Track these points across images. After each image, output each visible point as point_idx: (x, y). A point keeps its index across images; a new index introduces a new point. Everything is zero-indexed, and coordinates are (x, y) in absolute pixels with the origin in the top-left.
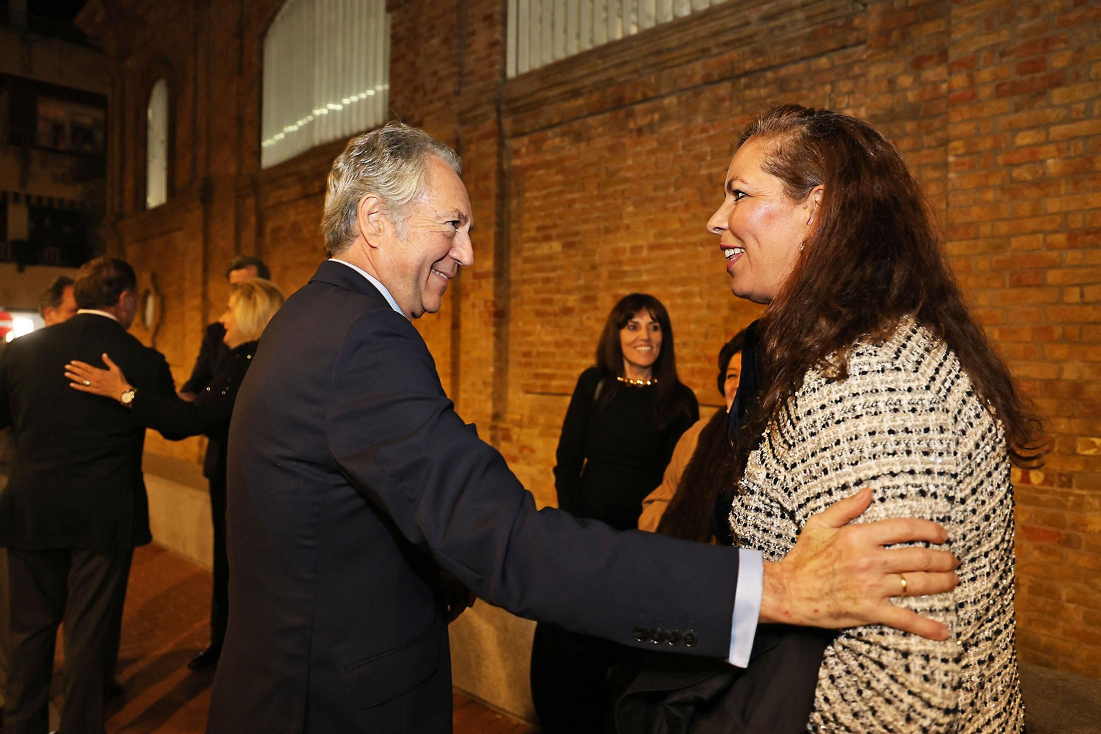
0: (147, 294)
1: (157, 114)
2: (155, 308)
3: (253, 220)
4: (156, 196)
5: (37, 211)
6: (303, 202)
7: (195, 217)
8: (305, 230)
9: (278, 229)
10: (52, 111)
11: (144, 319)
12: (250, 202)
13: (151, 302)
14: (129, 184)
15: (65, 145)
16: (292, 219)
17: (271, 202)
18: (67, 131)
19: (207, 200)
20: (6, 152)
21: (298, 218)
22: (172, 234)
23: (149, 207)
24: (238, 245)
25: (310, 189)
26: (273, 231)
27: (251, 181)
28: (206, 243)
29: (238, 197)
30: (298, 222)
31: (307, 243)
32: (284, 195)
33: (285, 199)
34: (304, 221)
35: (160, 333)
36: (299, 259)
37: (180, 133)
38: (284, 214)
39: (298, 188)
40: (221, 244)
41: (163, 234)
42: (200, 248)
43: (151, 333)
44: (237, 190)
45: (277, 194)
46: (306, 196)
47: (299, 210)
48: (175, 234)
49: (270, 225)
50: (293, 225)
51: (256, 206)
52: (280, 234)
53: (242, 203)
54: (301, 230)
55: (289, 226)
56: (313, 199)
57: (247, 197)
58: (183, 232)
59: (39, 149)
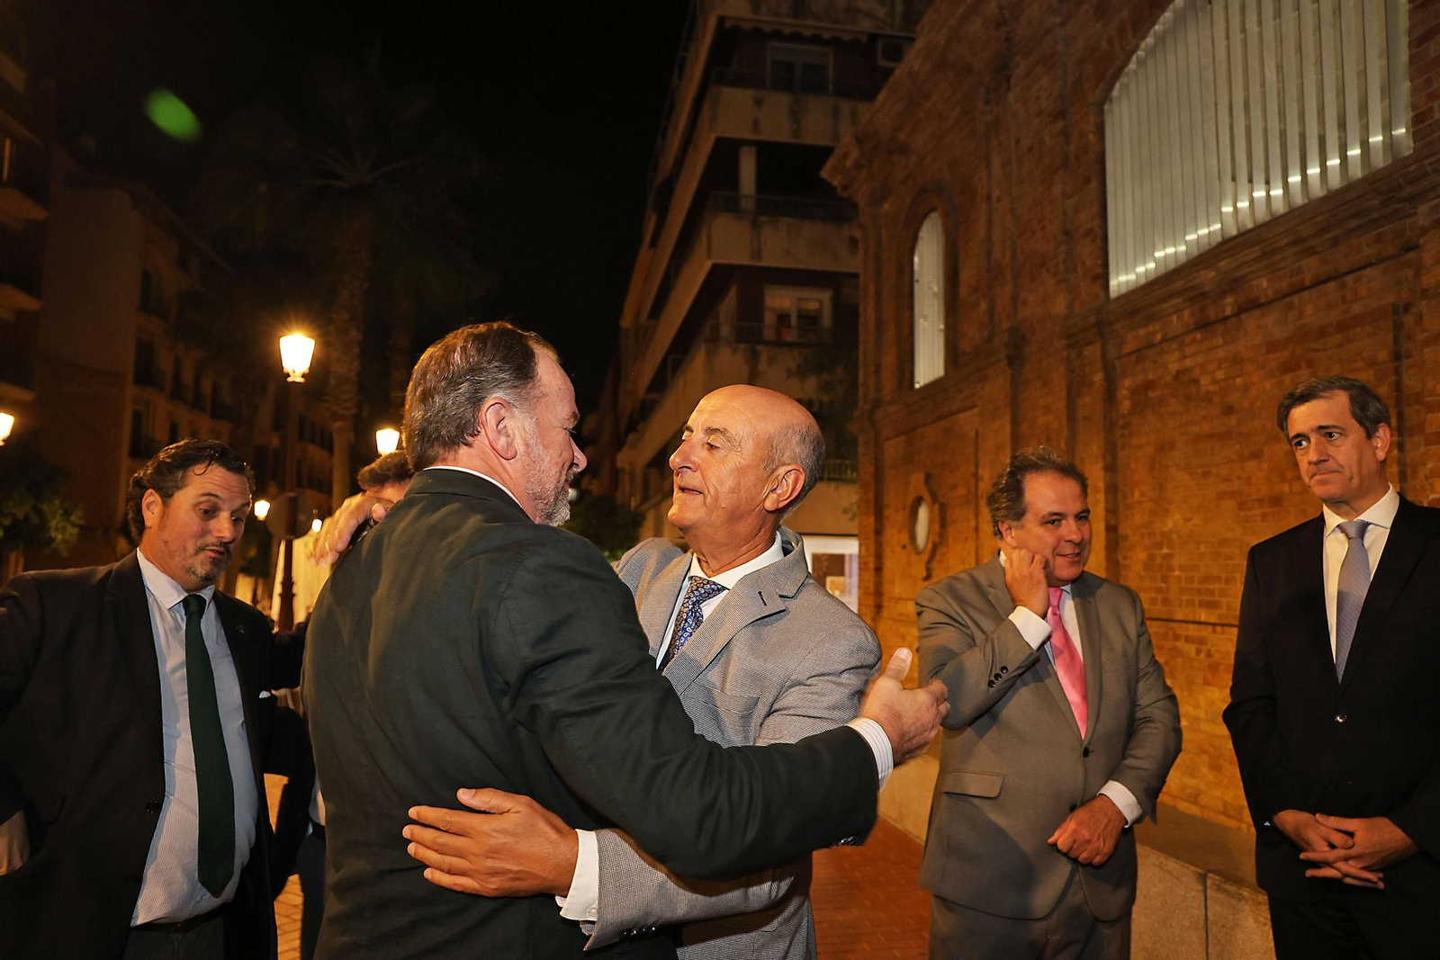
0: (918, 501)
1: (927, 262)
2: (931, 522)
3: (1098, 378)
4: (929, 365)
6: (1198, 336)
7: (997, 386)
8: (1205, 380)
9: (1149, 385)
10: (780, 299)
11: (913, 537)
12: (1092, 352)
13: (923, 513)
14: (889, 360)
15: (791, 336)
16: (1174, 368)
17: (1128, 348)
18: (794, 320)
19: (1016, 359)
20: (734, 351)
21: (1188, 362)
22: (955, 417)
23: (917, 386)
24: (1072, 419)
25: (1212, 314)
26: (1135, 391)
27: (1093, 319)
28: (1015, 422)
29: (1070, 346)
30: (1188, 370)
31: (1211, 401)
32: (1156, 331)
33: (1159, 337)
34: (1202, 366)
35: (938, 557)
36: (1195, 429)
37: (967, 276)
38: (1155, 362)
39: (1186, 314)
40: (1041, 421)
41: (940, 418)
42: (1007, 430)
43: (925, 557)
44: (1068, 337)
45: (1142, 332)
46: (1204, 325)
47: (1189, 350)
48: (961, 416)
49: (1127, 383)
50: (1177, 376)
51: (1103, 356)
52: (1152, 394)
53: (1080, 354)
54: (1196, 381)
55: (1169, 379)
56: (1220, 328)
57: (1087, 345)
58: (975, 411)
59: (765, 343)
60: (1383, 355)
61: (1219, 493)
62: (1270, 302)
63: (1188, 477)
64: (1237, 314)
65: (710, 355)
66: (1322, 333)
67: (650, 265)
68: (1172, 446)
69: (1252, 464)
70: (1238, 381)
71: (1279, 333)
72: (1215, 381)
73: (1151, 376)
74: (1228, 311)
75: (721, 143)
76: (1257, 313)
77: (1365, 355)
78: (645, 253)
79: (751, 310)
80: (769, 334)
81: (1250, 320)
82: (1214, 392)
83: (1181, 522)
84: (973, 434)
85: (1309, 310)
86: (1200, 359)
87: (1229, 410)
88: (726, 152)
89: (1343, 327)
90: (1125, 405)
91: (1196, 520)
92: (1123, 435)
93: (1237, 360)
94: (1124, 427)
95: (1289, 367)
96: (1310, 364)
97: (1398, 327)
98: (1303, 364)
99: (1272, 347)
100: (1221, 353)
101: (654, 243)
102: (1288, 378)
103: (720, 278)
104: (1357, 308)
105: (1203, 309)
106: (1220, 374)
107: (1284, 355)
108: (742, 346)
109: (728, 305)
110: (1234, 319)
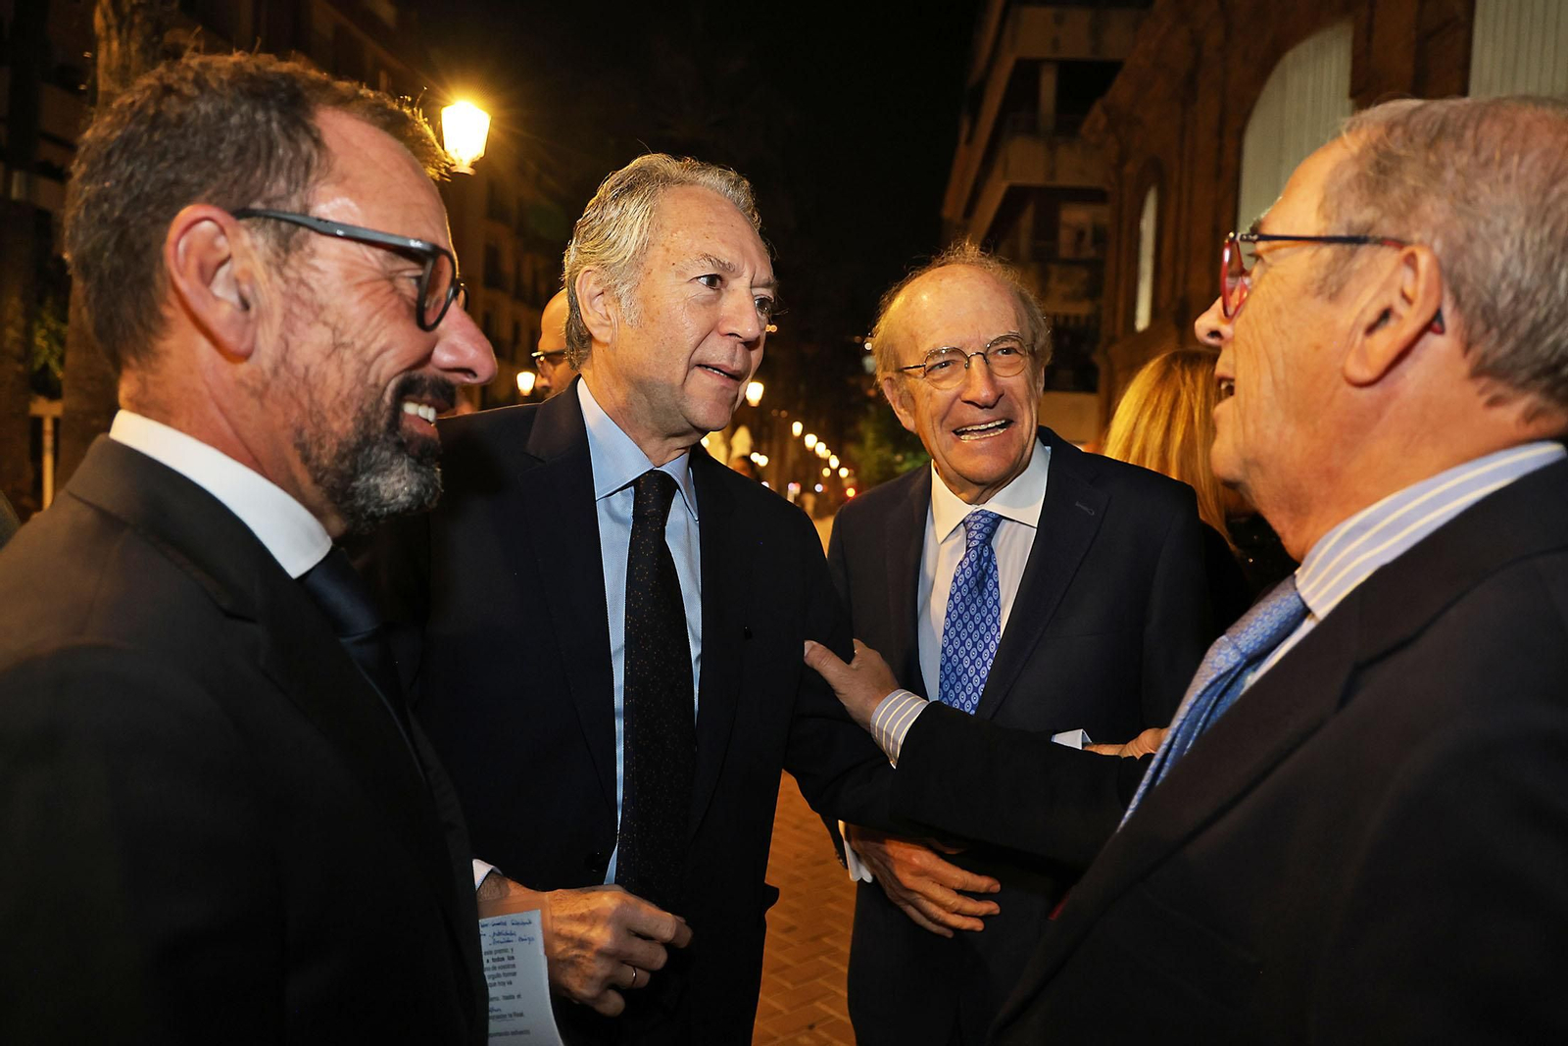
1: (1148, 225)
4: (1142, 320)
10: (1075, 216)
15: (1089, 252)
18: (1089, 235)
20: (1026, 270)
23: (1137, 329)
37: (1167, 244)
59: (1059, 262)
67: (967, 160)
75: (1020, 64)
78: (962, 149)
79: (1047, 228)
80: (1065, 251)
88: (1026, 73)
101: (969, 140)
103: (1016, 198)
108: (1035, 265)
109: (1027, 221)
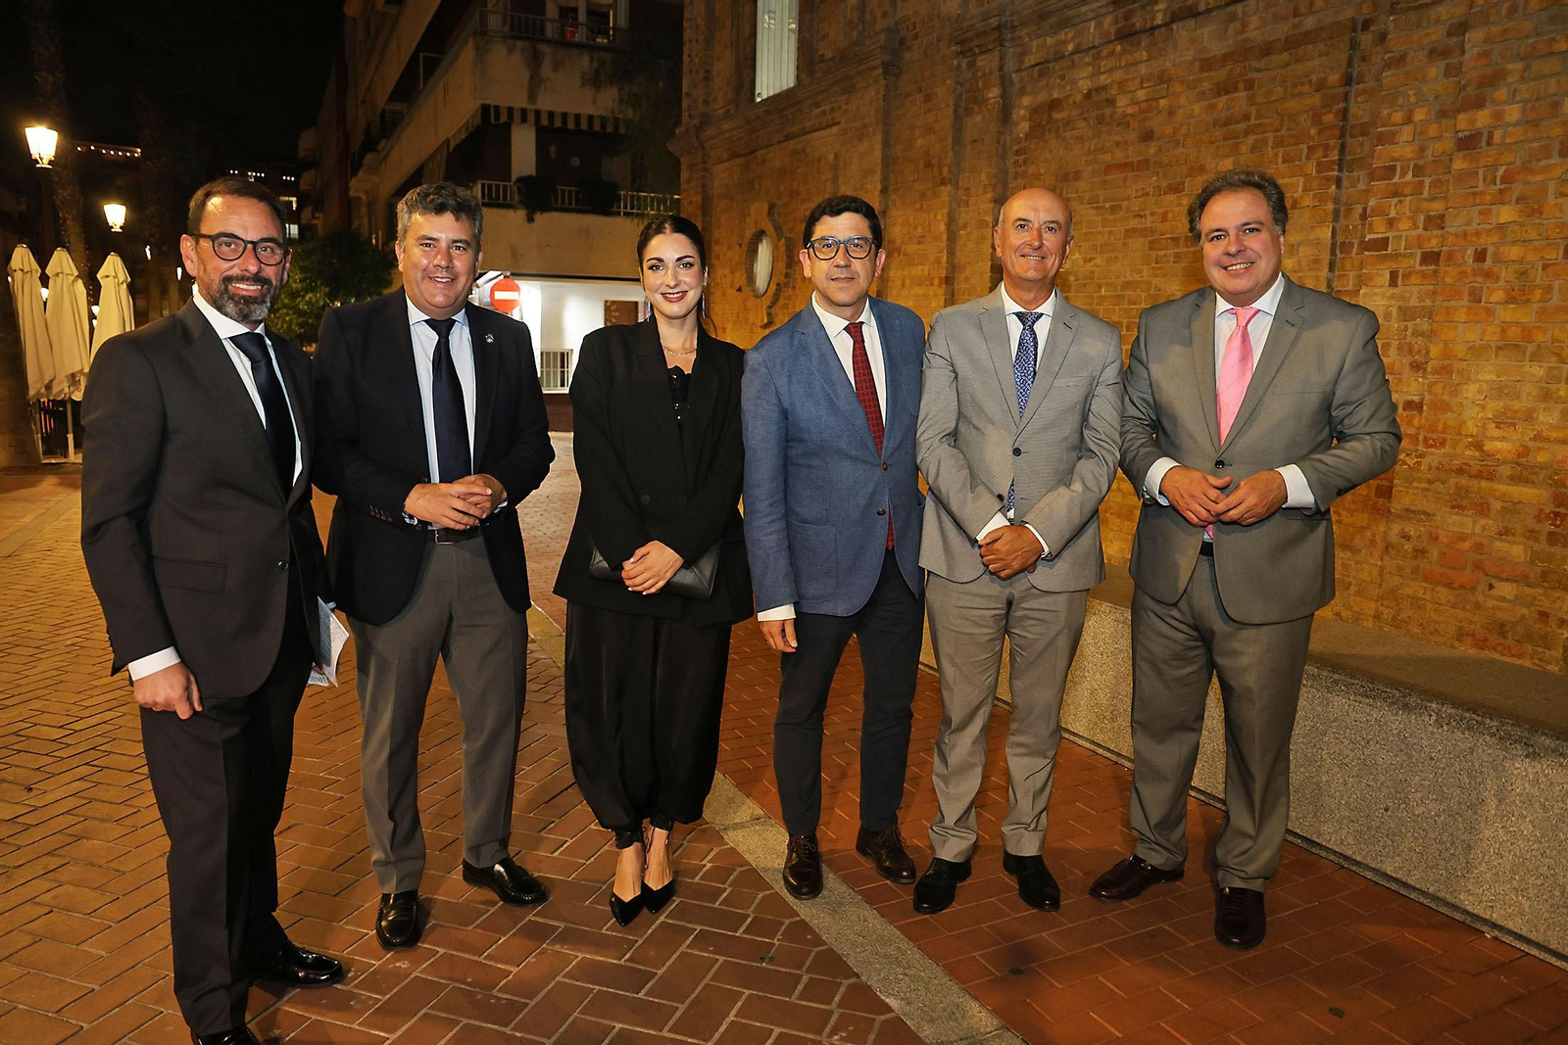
0: (759, 236)
2: (775, 260)
3: (994, 93)
4: (775, 76)
5: (552, 133)
6: (1118, 48)
8: (1122, 101)
9: (1054, 105)
11: (751, 278)
12: (988, 62)
13: (764, 252)
14: (723, 67)
15: (580, 35)
16: (1085, 85)
17: (1030, 60)
18: (582, 17)
19: (891, 69)
20: (511, 50)
21: (1103, 79)
22: (809, 136)
23: (759, 100)
24: (957, 141)
25: (1138, 22)
26: (1035, 111)
27: (994, 22)
28: (886, 145)
29: (959, 54)
30: (1105, 88)
31: (1128, 125)
32: (1068, 40)
33: (1071, 47)
34: (1122, 84)
35: (781, 302)
36: (1108, 157)
38: (1062, 77)
39: (1108, 20)
40: (920, 142)
41: (788, 138)
42: (878, 153)
43: (767, 301)
44: (961, 43)
45: (1049, 41)
46: (1126, 35)
47: (1105, 64)
48: (817, 134)
49: (1026, 101)
50: (1088, 96)
51: (1001, 68)
52: (1056, 116)
53: (972, 64)
54: (1111, 102)
55: (1079, 98)
56: (1145, 41)
57: (981, 53)
58: (835, 130)
59: (548, 42)
60: (1334, 78)
61: (1127, 231)
62: (1209, 11)
63: (1093, 211)
64: (1166, 25)
65: (481, 52)
66: (1267, 50)
68: (1077, 176)
69: (1172, 197)
70: (1163, 102)
71: (1217, 49)
72: (1134, 103)
73: (1056, 96)
74: (1159, 21)
76: (1192, 23)
77: (1314, 78)
80: (551, 30)
81: (1183, 31)
82: (1132, 115)
83: (1081, 262)
84: (831, 157)
85: (1254, 22)
86: (1118, 75)
87: (1148, 137)
89: (1293, 43)
90: (1025, 126)
91: (1098, 261)
92: (1016, 162)
93: (1164, 78)
94: (1018, 153)
95: (1224, 89)
96: (1249, 85)
97: (1354, 45)
98: (1241, 86)
99: (1207, 64)
100: (1143, 70)
102: (1222, 101)
104: (1310, 22)
105: (1127, 17)
106: (1141, 94)
107: (1220, 74)
108: (519, 44)
110: (1163, 29)
